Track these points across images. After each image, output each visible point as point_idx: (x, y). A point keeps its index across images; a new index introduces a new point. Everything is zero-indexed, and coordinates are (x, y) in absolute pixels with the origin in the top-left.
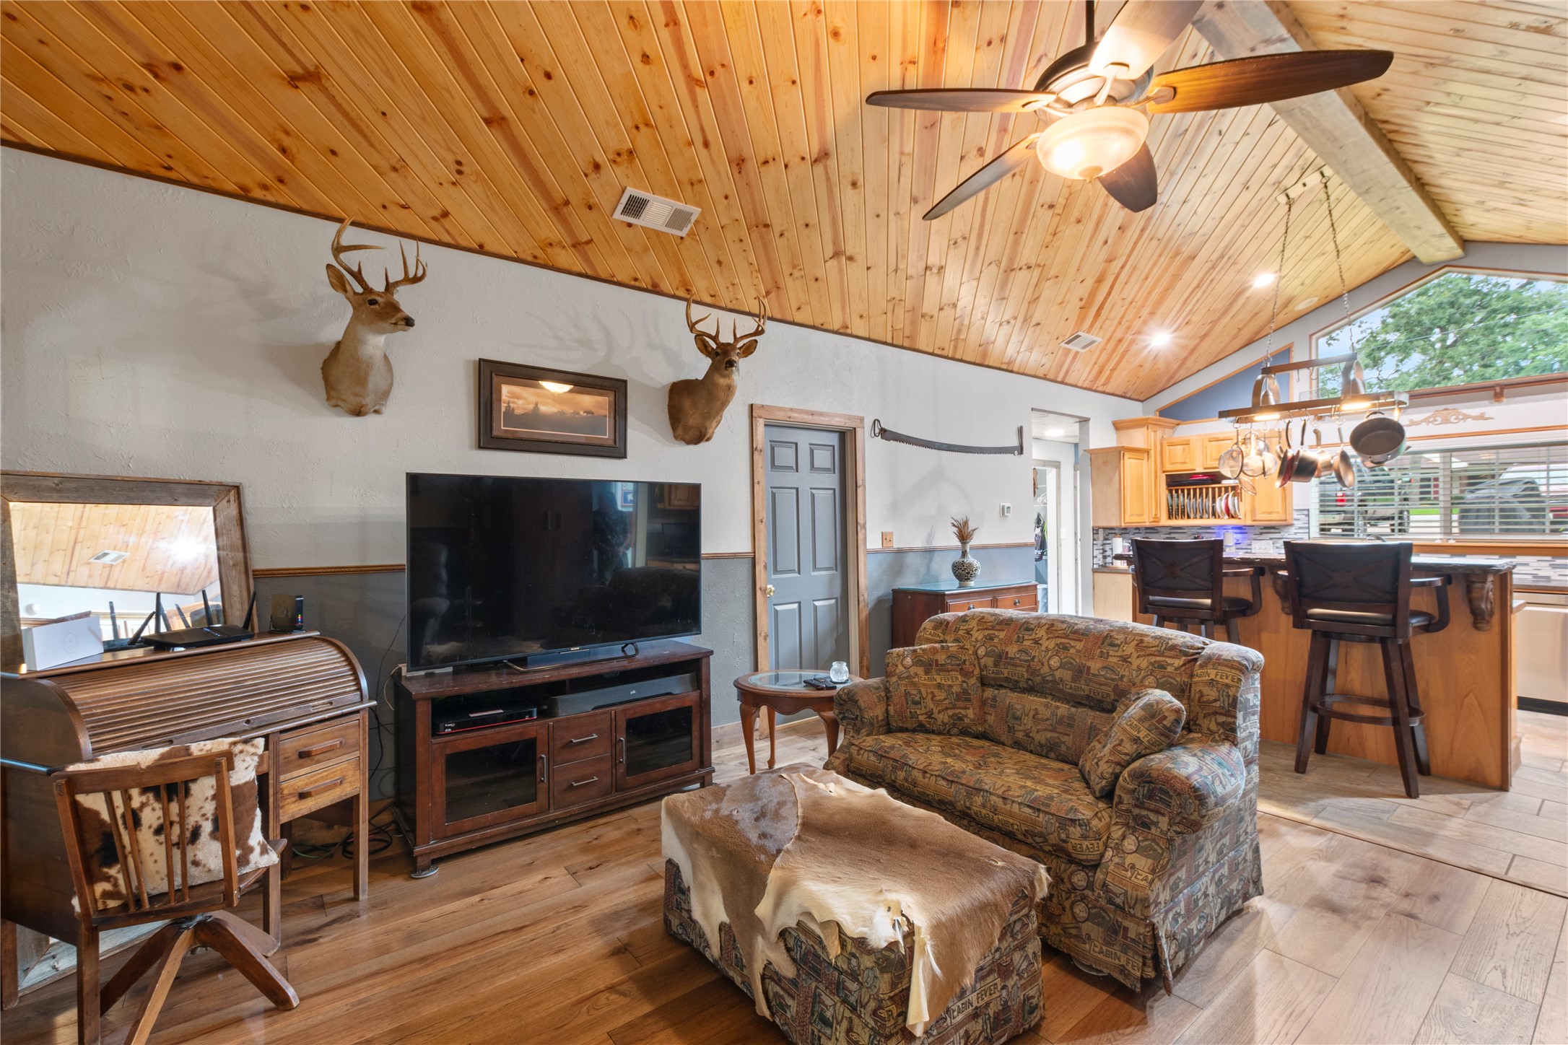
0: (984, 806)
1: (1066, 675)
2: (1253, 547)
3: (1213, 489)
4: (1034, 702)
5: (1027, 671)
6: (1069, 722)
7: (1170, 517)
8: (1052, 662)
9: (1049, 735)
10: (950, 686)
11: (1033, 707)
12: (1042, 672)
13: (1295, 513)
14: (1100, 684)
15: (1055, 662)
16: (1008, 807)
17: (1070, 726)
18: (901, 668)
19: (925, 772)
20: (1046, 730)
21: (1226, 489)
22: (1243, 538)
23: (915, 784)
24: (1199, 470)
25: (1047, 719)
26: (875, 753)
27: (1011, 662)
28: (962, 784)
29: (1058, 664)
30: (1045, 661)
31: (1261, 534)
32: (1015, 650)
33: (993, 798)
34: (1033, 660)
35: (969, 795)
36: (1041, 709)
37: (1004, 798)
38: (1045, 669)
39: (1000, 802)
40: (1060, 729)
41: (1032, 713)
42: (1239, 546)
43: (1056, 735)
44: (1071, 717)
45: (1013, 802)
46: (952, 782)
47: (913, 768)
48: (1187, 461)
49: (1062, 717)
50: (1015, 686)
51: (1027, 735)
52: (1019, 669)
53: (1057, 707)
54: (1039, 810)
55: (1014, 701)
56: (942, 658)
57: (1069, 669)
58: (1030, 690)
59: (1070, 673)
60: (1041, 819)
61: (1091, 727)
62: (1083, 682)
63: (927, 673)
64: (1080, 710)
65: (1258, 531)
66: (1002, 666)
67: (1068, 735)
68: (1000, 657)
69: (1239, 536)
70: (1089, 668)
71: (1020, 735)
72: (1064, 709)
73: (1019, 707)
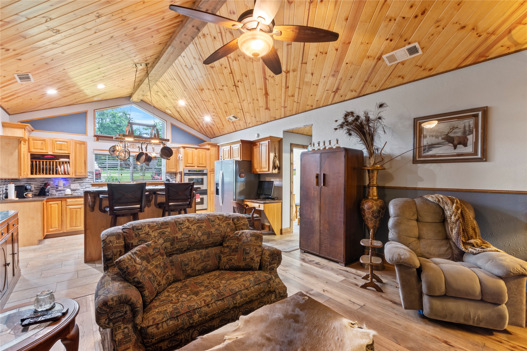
0: (241, 297)
1: (205, 237)
2: (71, 186)
3: (56, 162)
4: (192, 254)
5: (188, 242)
6: (207, 256)
7: (32, 174)
8: (199, 234)
9: (202, 264)
10: (160, 264)
11: (192, 256)
12: (195, 240)
13: (88, 173)
14: (217, 236)
15: (200, 234)
16: (250, 291)
17: (209, 257)
18: (138, 266)
19: (208, 305)
20: (200, 263)
21: (63, 162)
22: (67, 183)
23: (206, 314)
24: (50, 153)
25: (200, 259)
26: (171, 318)
27: (181, 240)
28: (228, 296)
29: (201, 234)
30: (195, 235)
31: (75, 181)
32: (180, 234)
33: (243, 292)
34: (190, 236)
35: (234, 298)
36: (196, 256)
37: (247, 289)
38: (197, 238)
39: (246, 291)
40: (206, 260)
41: (193, 259)
42: (65, 186)
43: (204, 263)
44: (208, 253)
45: (250, 287)
46: (223, 299)
47: (200, 308)
48: (44, 148)
49: (205, 255)
50: (181, 251)
51: (193, 270)
52: (185, 242)
53: (201, 252)
54: (259, 284)
55: (182, 258)
56: (151, 251)
57: (205, 235)
58: (189, 249)
59: (206, 236)
60: (262, 286)
61: (215, 254)
62: (211, 238)
63: (148, 262)
64: (209, 250)
65: (73, 180)
66: (175, 244)
67: (209, 261)
68: (174, 240)
69: (64, 182)
70: (211, 232)
71: (189, 271)
72: (204, 252)
73: (186, 259)
